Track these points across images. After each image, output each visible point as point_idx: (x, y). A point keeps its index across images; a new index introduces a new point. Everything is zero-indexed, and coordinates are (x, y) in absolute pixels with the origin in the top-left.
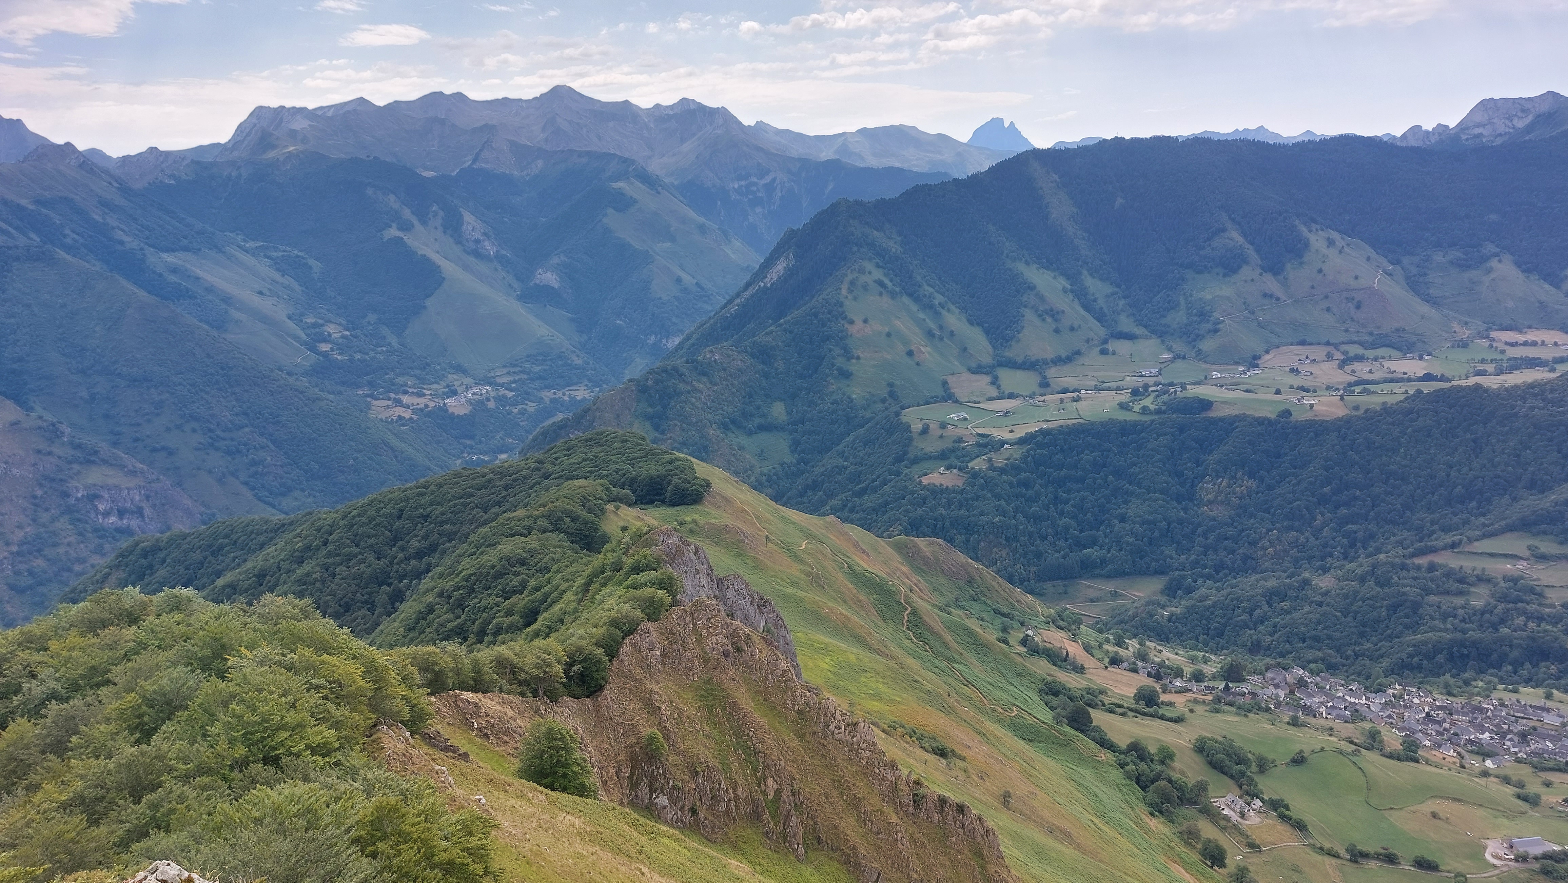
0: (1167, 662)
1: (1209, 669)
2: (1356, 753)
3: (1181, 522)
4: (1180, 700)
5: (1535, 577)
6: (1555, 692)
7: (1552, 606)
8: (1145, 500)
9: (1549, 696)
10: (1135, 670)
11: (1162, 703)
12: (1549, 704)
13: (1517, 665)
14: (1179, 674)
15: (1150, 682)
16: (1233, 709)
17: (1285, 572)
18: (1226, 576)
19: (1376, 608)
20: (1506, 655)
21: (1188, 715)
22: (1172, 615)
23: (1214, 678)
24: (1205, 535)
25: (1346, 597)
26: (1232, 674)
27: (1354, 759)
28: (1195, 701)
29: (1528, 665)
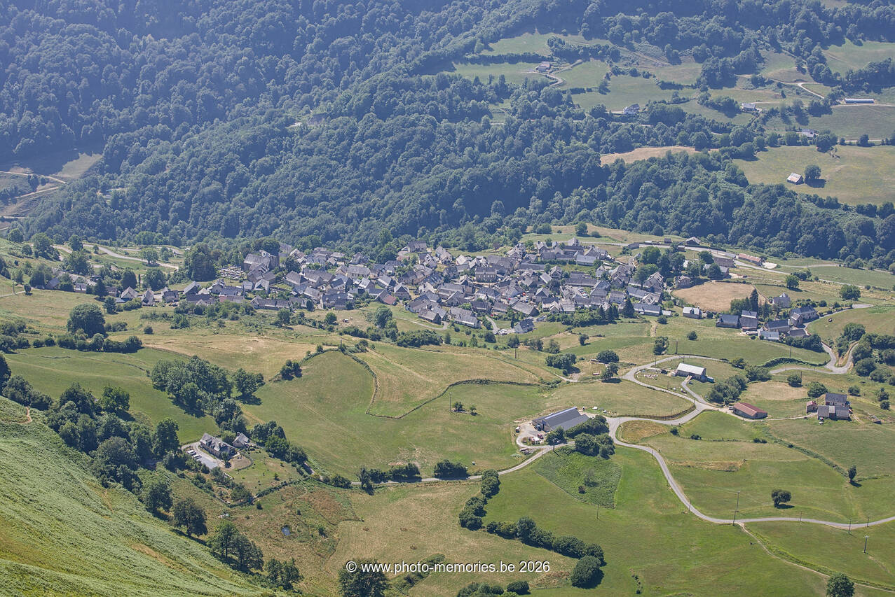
0: (113, 268)
1: (170, 268)
2: (361, 348)
3: (115, 60)
4: (132, 319)
5: (560, 81)
6: (589, 225)
7: (581, 116)
8: (63, 34)
9: (582, 232)
10: (68, 288)
11: (109, 328)
12: (583, 241)
13: (546, 197)
14: (130, 281)
15: (91, 301)
16: (203, 318)
17: (262, 114)
18: (186, 130)
19: (380, 148)
20: (534, 187)
21: (143, 338)
22: (116, 198)
23: (178, 278)
24: (151, 76)
25: (341, 138)
26: (202, 269)
27: (359, 355)
28: (154, 317)
29: (558, 195)
